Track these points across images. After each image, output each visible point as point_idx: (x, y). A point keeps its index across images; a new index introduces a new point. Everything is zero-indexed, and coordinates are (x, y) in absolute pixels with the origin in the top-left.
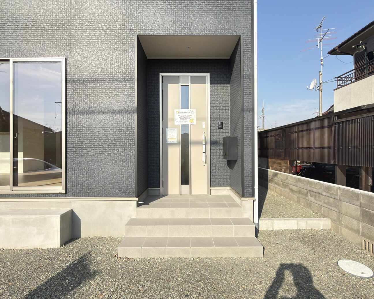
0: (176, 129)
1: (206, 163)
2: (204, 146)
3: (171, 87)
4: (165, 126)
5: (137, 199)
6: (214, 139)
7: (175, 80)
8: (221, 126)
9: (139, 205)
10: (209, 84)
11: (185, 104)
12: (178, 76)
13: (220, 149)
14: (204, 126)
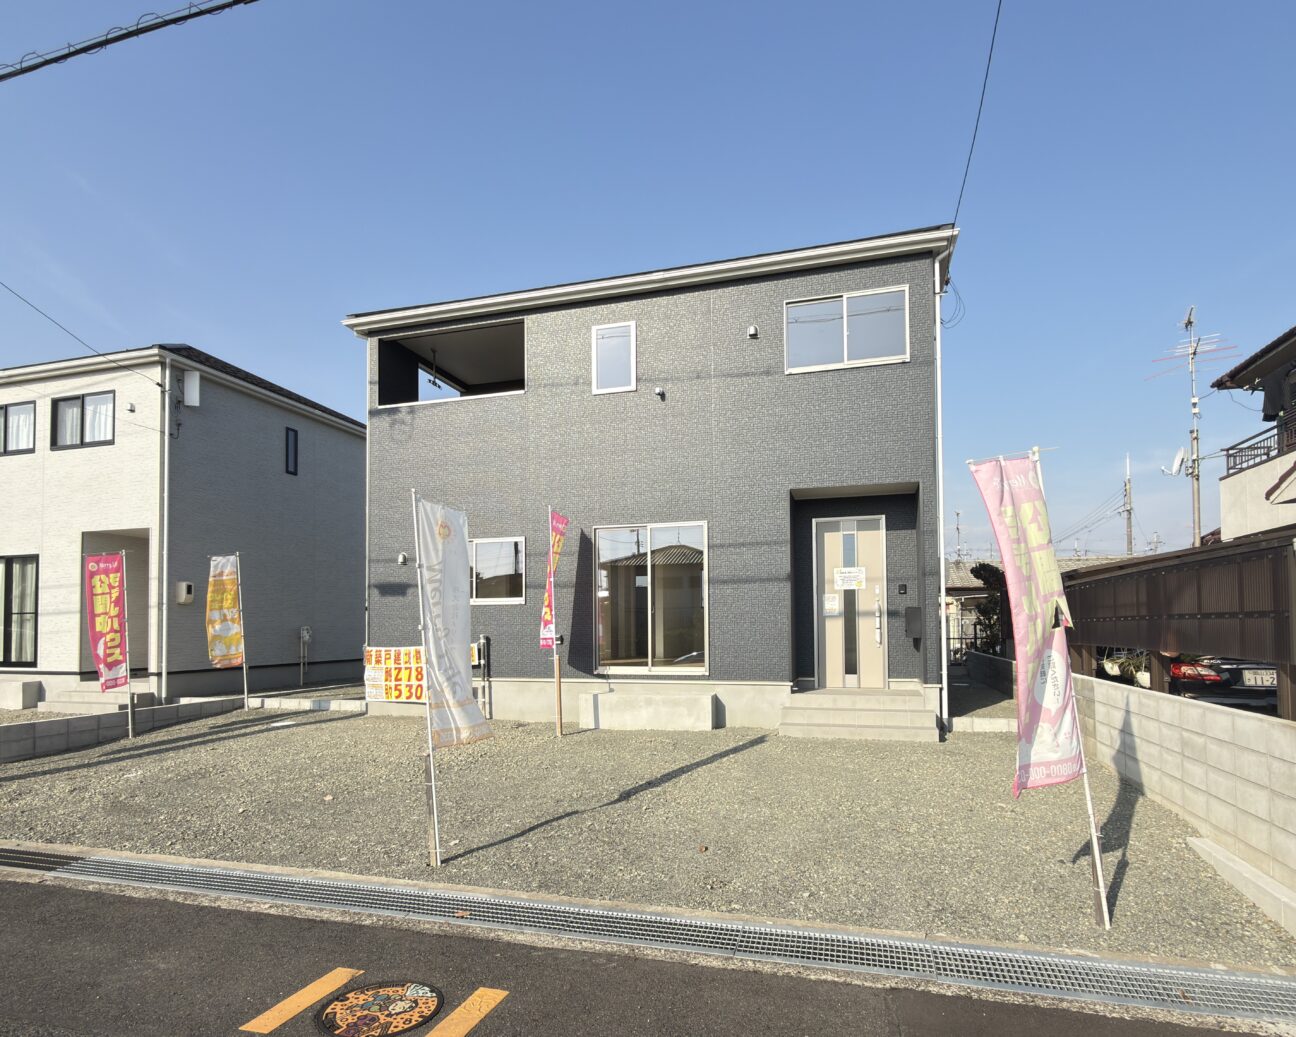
0: (837, 596)
1: (881, 643)
2: (878, 619)
3: (829, 537)
4: (821, 591)
5: (791, 684)
6: (892, 608)
7: (835, 528)
8: (903, 589)
9: (793, 692)
10: (884, 530)
11: (849, 560)
12: (838, 522)
13: (900, 623)
14: (877, 591)
